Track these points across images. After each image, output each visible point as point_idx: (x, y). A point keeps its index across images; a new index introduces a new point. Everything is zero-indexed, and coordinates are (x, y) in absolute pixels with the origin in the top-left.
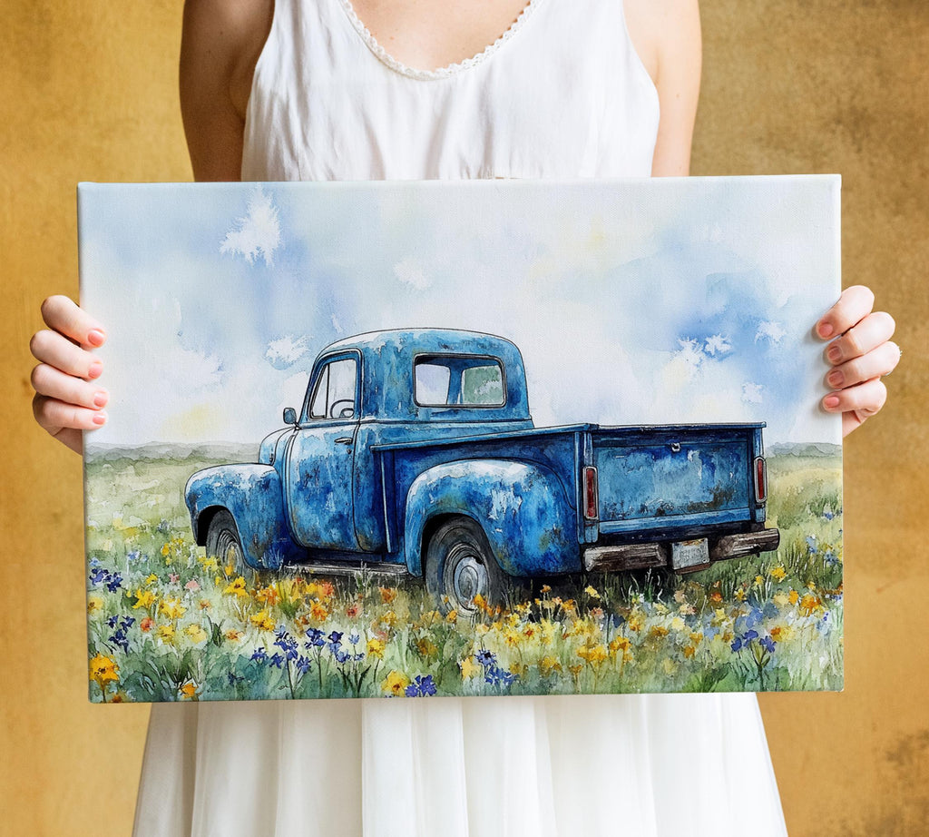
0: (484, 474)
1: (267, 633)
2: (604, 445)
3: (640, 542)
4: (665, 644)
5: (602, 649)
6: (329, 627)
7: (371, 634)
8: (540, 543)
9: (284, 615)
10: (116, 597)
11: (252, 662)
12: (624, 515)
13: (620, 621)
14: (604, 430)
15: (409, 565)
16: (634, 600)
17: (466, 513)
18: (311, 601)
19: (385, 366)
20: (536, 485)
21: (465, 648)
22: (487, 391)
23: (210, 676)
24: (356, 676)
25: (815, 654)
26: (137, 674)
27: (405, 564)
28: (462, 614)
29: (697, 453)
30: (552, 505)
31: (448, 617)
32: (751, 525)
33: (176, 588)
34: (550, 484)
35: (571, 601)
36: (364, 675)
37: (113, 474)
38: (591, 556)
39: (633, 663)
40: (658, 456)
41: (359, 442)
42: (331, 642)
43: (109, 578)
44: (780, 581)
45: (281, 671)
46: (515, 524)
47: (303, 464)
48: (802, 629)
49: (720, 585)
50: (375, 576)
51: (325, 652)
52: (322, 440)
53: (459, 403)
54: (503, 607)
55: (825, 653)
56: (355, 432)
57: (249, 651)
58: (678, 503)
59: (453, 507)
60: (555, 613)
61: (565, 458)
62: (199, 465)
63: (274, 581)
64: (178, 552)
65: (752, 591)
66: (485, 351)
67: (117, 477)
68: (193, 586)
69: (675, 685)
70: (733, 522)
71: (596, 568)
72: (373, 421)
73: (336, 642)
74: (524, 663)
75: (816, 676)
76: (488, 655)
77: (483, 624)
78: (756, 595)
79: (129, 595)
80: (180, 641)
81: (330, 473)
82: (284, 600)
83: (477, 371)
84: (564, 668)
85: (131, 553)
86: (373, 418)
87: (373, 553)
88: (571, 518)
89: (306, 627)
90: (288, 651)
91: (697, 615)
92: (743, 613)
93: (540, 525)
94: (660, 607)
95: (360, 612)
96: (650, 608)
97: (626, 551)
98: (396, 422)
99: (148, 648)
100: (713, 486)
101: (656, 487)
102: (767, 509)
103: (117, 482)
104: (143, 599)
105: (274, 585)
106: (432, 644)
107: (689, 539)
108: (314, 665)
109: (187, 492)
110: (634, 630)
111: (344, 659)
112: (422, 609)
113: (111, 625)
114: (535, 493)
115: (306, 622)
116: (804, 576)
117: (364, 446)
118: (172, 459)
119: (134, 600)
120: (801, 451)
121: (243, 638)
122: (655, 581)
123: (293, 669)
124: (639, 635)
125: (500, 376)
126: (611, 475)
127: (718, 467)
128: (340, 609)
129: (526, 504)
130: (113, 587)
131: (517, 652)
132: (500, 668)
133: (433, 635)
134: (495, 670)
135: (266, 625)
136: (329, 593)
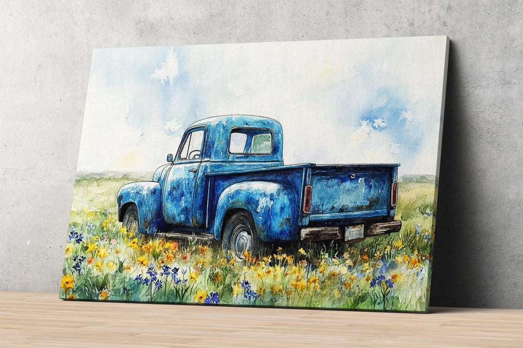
0: (257, 189)
1: (144, 267)
2: (316, 174)
3: (329, 226)
4: (336, 281)
5: (304, 282)
6: (173, 265)
7: (192, 270)
8: (280, 225)
9: (153, 258)
10: (79, 246)
11: (135, 282)
12: (323, 211)
13: (315, 267)
14: (318, 167)
15: (215, 235)
16: (323, 257)
17: (246, 208)
18: (167, 251)
19: (217, 134)
20: (281, 195)
21: (236, 278)
22: (264, 146)
23: (115, 288)
24: (182, 291)
25: (414, 290)
26: (82, 285)
27: (213, 234)
28: (237, 261)
29: (363, 179)
30: (288, 205)
31: (230, 262)
32: (388, 218)
33: (106, 243)
34: (288, 195)
35: (291, 256)
36: (186, 291)
37: (87, 186)
38: (304, 232)
39: (319, 290)
40: (343, 181)
41: (200, 171)
42: (173, 273)
43: (77, 237)
44: (399, 249)
45: (147, 287)
46: (268, 214)
47: (173, 182)
48: (408, 276)
49: (368, 250)
50: (198, 239)
51: (170, 278)
52: (183, 170)
53: (249, 152)
54: (257, 258)
55: (420, 290)
56: (199, 167)
57: (134, 276)
58: (351, 205)
59: (240, 205)
60: (283, 263)
61: (297, 181)
62: (126, 182)
63: (151, 240)
64: (110, 225)
65: (384, 254)
66: (265, 126)
67: (89, 187)
68: (114, 242)
69: (339, 303)
70: (378, 216)
71: (306, 239)
72: (208, 161)
73: (175, 273)
74: (264, 288)
75: (413, 302)
76: (247, 283)
77: (247, 267)
78: (386, 256)
79: (85, 246)
80: (104, 269)
81: (184, 186)
82: (154, 250)
83: (260, 136)
84: (284, 292)
85: (89, 224)
86: (208, 159)
87: (199, 228)
88: (296, 212)
89: (162, 265)
90: (152, 277)
91: (354, 266)
92: (378, 265)
93: (281, 216)
94: (336, 261)
95: (188, 258)
96: (330, 261)
97: (322, 230)
98: (218, 162)
99: (89, 272)
100: (370, 197)
101: (341, 197)
102: (396, 210)
103: (88, 190)
104: (91, 248)
105: (151, 243)
106: (221, 276)
107: (354, 225)
108: (163, 284)
109: (119, 195)
110: (321, 273)
111: (178, 282)
112: (218, 257)
113: (75, 260)
114: (280, 199)
115: (163, 262)
116: (412, 246)
117: (202, 174)
118: (114, 178)
119: (87, 248)
120: (417, 179)
121: (132, 269)
122: (335, 246)
123: (154, 286)
124: (323, 276)
125: (270, 139)
126: (319, 190)
127: (373, 187)
128: (179, 256)
129: (275, 205)
130: (78, 241)
131: (261, 282)
132: (252, 290)
133: (222, 271)
134: (249, 291)
135: (144, 263)
136: (175, 248)
